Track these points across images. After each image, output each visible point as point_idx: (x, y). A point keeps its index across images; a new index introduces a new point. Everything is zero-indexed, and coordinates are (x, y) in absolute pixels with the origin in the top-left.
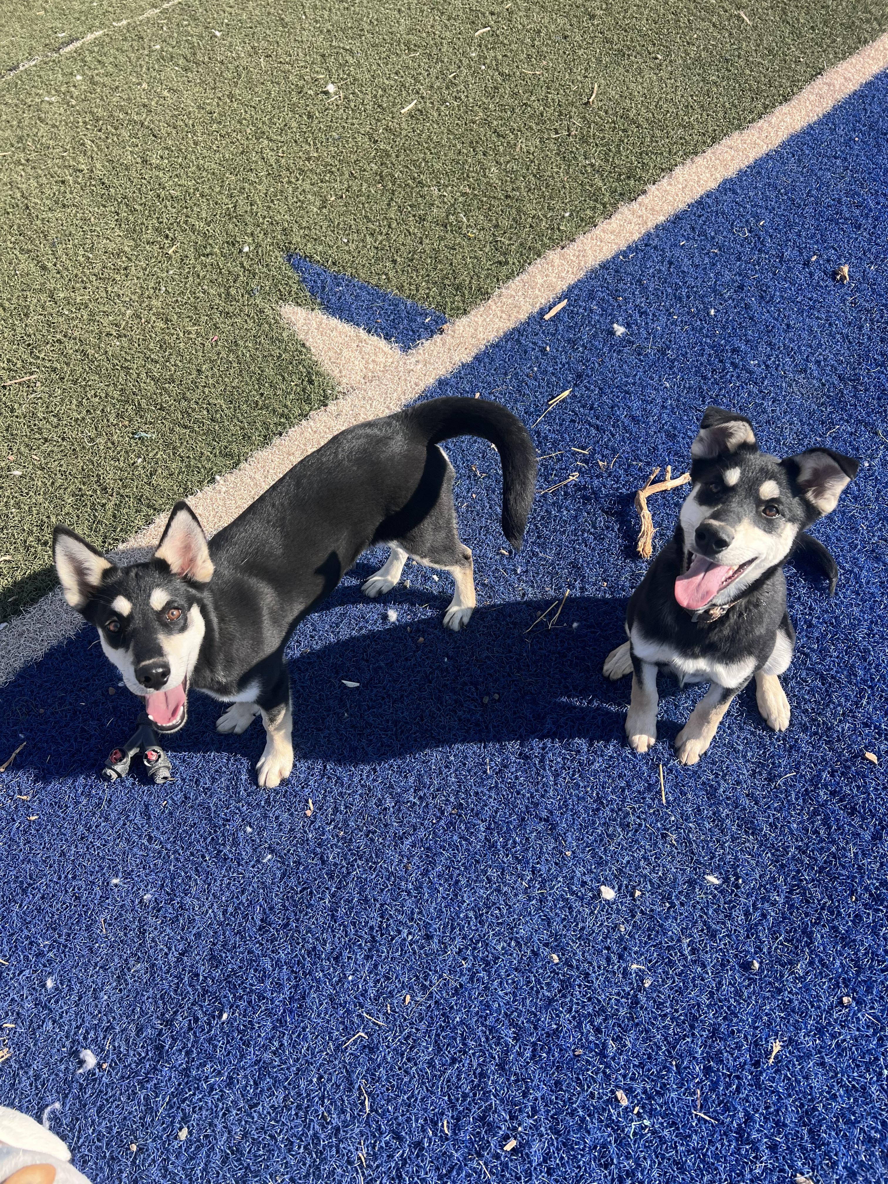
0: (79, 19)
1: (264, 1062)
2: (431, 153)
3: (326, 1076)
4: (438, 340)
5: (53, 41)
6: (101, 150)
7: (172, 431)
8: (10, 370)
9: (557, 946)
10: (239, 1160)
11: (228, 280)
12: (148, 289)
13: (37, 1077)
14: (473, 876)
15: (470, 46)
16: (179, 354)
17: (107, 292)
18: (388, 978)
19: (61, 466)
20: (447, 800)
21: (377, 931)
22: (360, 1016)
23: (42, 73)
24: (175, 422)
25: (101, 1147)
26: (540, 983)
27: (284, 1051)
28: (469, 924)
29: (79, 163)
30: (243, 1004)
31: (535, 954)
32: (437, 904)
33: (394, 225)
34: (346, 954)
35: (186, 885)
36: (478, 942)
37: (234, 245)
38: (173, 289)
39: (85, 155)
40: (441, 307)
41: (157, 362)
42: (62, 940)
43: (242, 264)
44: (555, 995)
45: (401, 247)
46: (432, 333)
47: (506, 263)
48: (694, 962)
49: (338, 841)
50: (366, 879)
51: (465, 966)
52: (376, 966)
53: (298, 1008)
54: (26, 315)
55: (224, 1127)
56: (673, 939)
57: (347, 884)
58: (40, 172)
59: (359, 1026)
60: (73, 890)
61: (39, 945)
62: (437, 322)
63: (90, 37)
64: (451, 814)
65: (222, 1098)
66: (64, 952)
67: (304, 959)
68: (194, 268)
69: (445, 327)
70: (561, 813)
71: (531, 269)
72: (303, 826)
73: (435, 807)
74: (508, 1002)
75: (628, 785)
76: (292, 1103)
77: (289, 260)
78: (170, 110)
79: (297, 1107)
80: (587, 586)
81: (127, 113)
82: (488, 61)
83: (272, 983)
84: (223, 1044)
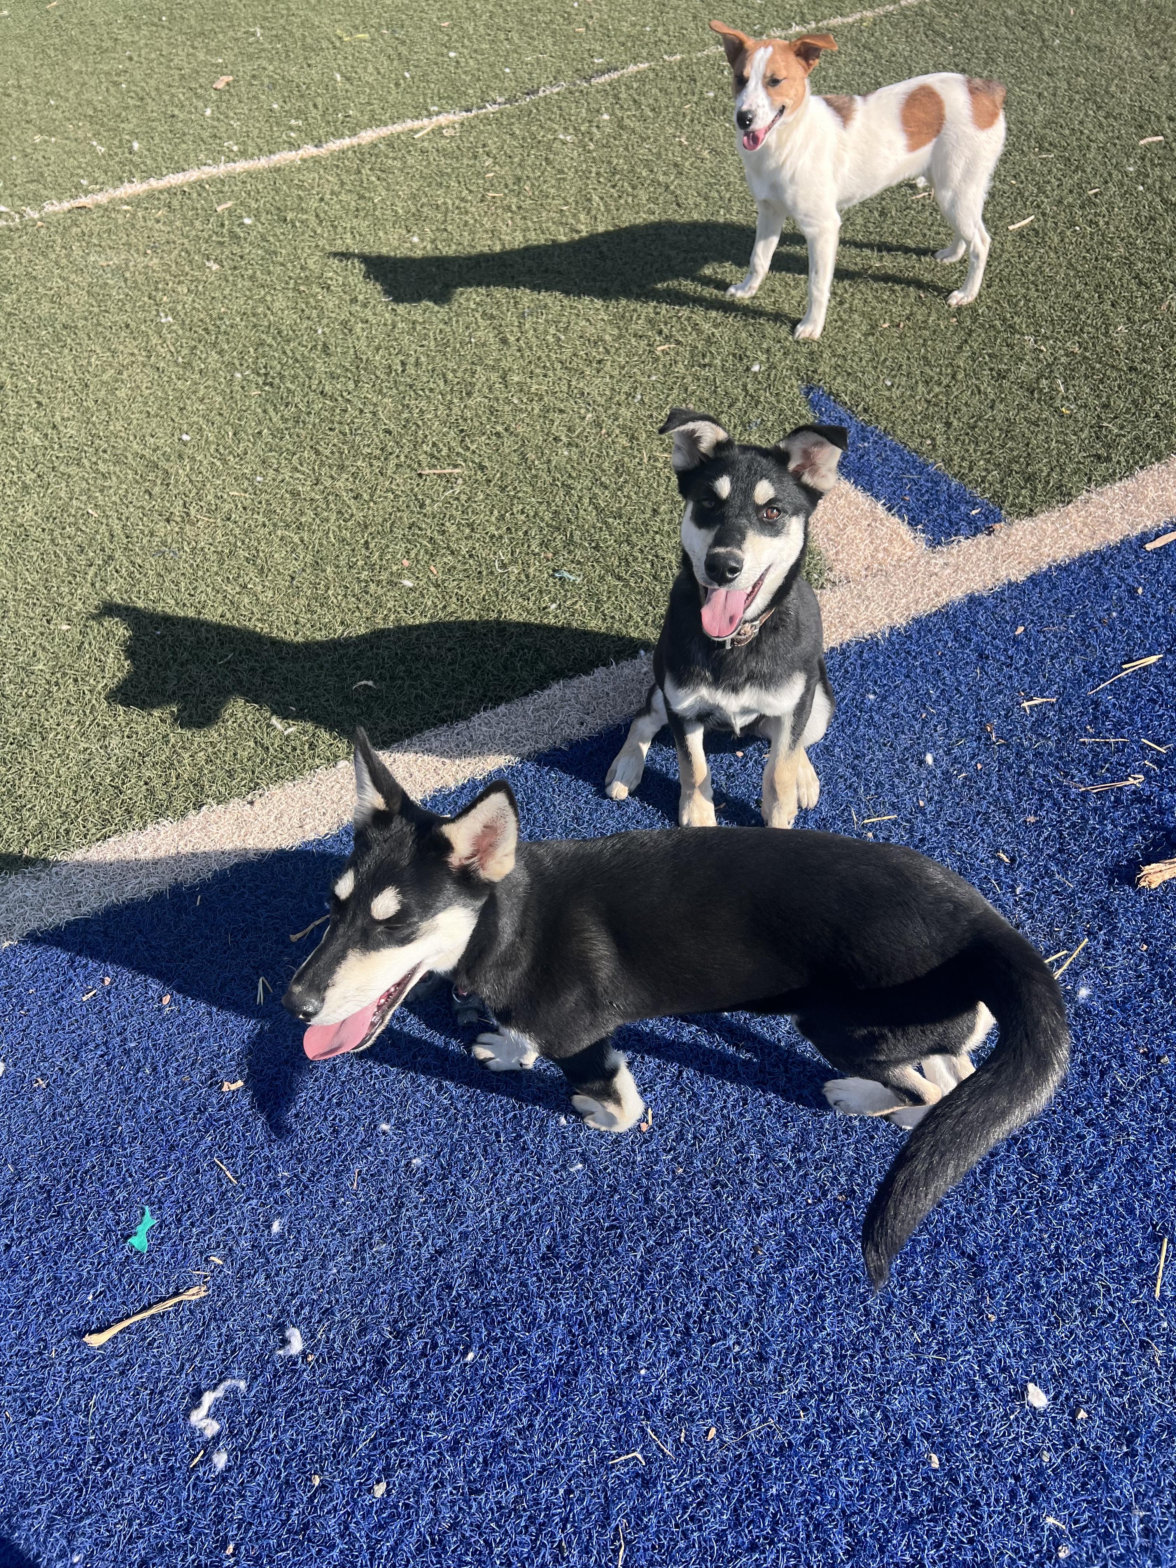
0: (623, 45)
1: (503, 1439)
2: (1037, 290)
3: (577, 1493)
4: (983, 542)
5: (586, 67)
6: (608, 211)
7: (602, 578)
8: (432, 456)
9: (941, 1444)
10: (438, 1555)
11: (722, 403)
12: (619, 393)
13: (229, 1339)
14: (846, 1297)
15: (1128, 156)
16: (637, 484)
17: (570, 386)
18: (692, 1393)
19: (460, 588)
20: (835, 1178)
21: (695, 1322)
22: (642, 1429)
23: (564, 104)
24: (608, 570)
25: (278, 1463)
26: (904, 1488)
27: (532, 1435)
28: (823, 1362)
29: (579, 221)
30: (497, 1350)
31: (907, 1443)
32: (784, 1316)
33: (960, 376)
34: (646, 1336)
35: (467, 1164)
36: (829, 1392)
37: (741, 359)
38: (650, 399)
39: (588, 213)
40: (999, 499)
41: (606, 488)
42: (304, 1178)
43: (745, 386)
44: (922, 1515)
45: (964, 409)
46: (977, 531)
47: (1108, 459)
48: (1144, 1549)
49: (673, 1180)
50: (697, 1246)
51: (803, 1420)
52: (680, 1369)
53: (565, 1385)
54: (469, 394)
55: (431, 1503)
56: (1119, 1502)
57: (672, 1242)
58: (530, 224)
59: (637, 1444)
60: (334, 1119)
61: (277, 1173)
62: (987, 518)
63: (632, 69)
64: (835, 1199)
65: (438, 1463)
66: (302, 1193)
67: (590, 1323)
68: (684, 378)
69: (997, 526)
70: (996, 1256)
71: (1140, 474)
72: (633, 1142)
73: (816, 1181)
74: (851, 1496)
75: (1108, 1251)
76: (524, 1510)
77: (807, 394)
78: (706, 177)
79: (530, 1517)
80: (1116, 942)
81: (652, 171)
82: (1150, 181)
83: (539, 1337)
84: (459, 1392)
